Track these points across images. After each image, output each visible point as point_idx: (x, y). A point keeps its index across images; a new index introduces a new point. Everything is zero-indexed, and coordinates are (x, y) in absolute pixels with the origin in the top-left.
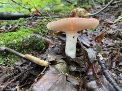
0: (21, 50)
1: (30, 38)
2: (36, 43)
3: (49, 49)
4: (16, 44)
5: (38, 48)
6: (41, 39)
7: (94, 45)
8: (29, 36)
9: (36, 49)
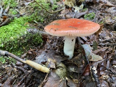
0: (20, 46)
1: (27, 35)
2: (34, 39)
3: (48, 44)
4: (14, 42)
5: (36, 43)
6: (38, 34)
7: (91, 38)
8: (26, 33)
9: (35, 44)
